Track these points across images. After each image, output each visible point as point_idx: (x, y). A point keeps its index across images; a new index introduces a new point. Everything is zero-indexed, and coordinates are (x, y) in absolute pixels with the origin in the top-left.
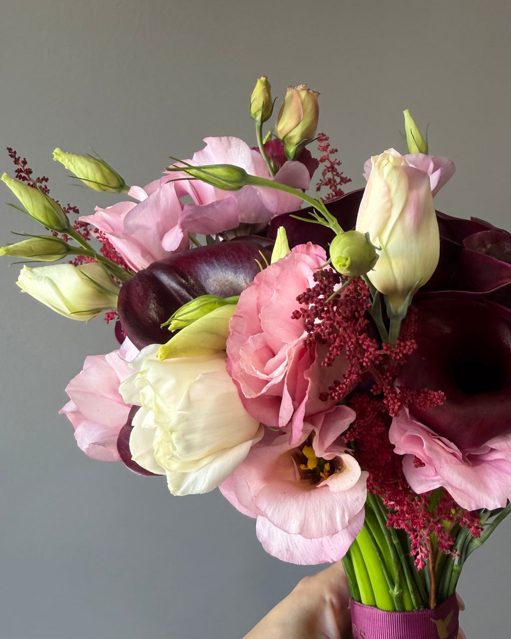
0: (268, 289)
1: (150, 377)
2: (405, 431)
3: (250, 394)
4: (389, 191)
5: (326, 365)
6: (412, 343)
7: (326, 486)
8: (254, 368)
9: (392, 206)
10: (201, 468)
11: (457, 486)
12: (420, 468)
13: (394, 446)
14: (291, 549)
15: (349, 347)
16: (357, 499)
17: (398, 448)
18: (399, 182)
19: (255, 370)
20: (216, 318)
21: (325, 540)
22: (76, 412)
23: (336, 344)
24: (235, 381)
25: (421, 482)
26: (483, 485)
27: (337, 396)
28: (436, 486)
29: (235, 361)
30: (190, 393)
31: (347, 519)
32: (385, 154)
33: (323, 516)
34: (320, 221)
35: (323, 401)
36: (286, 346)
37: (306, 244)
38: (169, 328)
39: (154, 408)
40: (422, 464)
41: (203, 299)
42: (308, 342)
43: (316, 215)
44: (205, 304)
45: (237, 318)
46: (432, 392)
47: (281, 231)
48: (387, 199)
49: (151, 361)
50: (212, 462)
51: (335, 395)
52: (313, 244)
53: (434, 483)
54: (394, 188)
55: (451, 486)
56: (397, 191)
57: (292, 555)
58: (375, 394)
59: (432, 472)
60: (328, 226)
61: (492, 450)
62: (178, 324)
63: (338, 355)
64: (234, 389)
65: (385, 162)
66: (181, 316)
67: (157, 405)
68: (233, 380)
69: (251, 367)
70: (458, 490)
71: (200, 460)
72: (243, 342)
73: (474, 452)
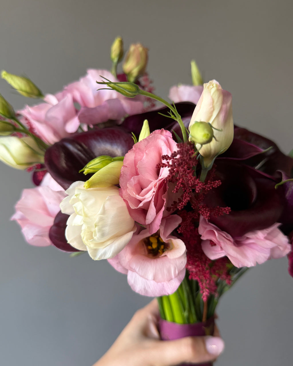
0: (140, 153)
1: (81, 197)
2: (206, 228)
3: (133, 207)
4: (213, 102)
5: (175, 192)
6: (219, 182)
7: (166, 256)
8: (135, 194)
9: (214, 110)
10: (108, 246)
11: (233, 255)
12: (214, 247)
13: (201, 236)
14: (147, 288)
15: (191, 182)
16: (182, 263)
17: (203, 236)
18: (219, 97)
19: (135, 195)
20: (112, 167)
21: (165, 284)
22: (23, 219)
23: (180, 181)
24: (125, 200)
25: (213, 254)
26: (244, 256)
27: (180, 208)
28: (222, 255)
29: (124, 190)
30: (105, 206)
31: (177, 272)
32: (210, 82)
33: (165, 271)
34: (172, 117)
35: (168, 211)
36: (153, 182)
37: (161, 129)
38: (84, 173)
39: (83, 214)
40: (215, 245)
41: (102, 158)
42: (168, 180)
43: (171, 114)
44: (104, 160)
45: (125, 167)
46: (223, 208)
47: (146, 122)
48: (211, 106)
49: (79, 189)
50: (113, 242)
51: (179, 207)
52: (164, 129)
53: (221, 254)
54: (215, 101)
55: (230, 255)
56: (217, 102)
57: (146, 292)
58: (194, 208)
59: (220, 249)
60: (176, 120)
61: (248, 238)
62: (89, 170)
63: (181, 187)
64: (124, 204)
65: (211, 87)
66: (90, 166)
67: (84, 213)
68: (124, 200)
69: (133, 193)
70: (233, 257)
71: (104, 242)
72: (129, 180)
73: (239, 239)
